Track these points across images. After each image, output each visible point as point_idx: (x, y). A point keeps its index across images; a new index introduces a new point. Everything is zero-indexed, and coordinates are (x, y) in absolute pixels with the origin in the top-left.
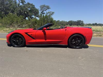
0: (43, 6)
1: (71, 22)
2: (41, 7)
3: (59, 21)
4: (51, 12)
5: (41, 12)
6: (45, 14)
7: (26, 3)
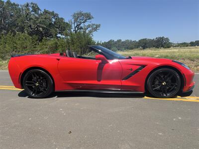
0: (78, 14)
1: (144, 41)
2: (74, 16)
3: (120, 40)
4: (94, 25)
5: (76, 25)
6: (82, 29)
7: (41, 10)
